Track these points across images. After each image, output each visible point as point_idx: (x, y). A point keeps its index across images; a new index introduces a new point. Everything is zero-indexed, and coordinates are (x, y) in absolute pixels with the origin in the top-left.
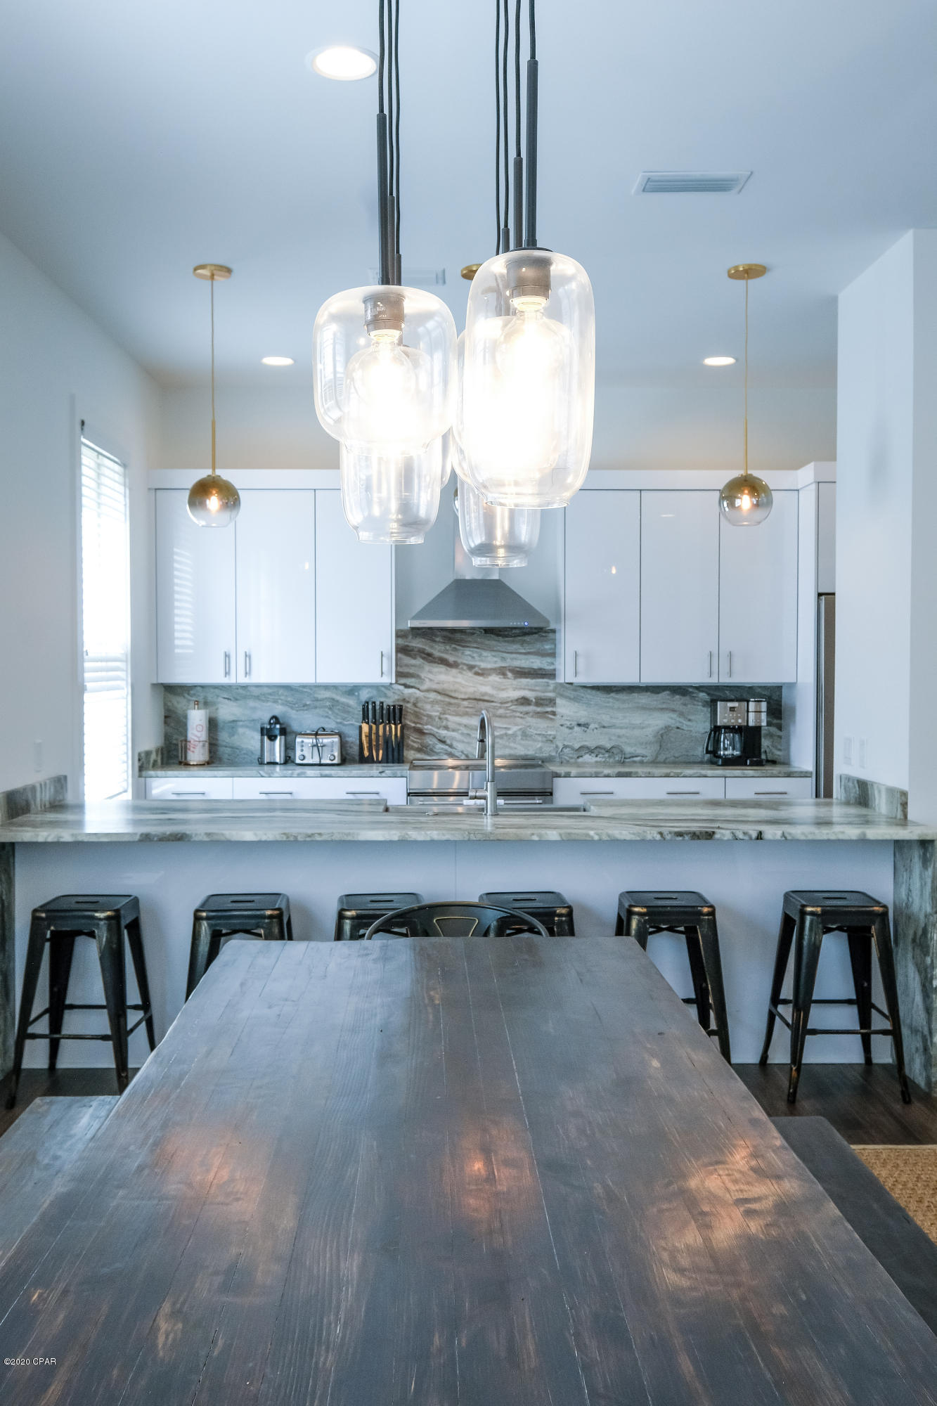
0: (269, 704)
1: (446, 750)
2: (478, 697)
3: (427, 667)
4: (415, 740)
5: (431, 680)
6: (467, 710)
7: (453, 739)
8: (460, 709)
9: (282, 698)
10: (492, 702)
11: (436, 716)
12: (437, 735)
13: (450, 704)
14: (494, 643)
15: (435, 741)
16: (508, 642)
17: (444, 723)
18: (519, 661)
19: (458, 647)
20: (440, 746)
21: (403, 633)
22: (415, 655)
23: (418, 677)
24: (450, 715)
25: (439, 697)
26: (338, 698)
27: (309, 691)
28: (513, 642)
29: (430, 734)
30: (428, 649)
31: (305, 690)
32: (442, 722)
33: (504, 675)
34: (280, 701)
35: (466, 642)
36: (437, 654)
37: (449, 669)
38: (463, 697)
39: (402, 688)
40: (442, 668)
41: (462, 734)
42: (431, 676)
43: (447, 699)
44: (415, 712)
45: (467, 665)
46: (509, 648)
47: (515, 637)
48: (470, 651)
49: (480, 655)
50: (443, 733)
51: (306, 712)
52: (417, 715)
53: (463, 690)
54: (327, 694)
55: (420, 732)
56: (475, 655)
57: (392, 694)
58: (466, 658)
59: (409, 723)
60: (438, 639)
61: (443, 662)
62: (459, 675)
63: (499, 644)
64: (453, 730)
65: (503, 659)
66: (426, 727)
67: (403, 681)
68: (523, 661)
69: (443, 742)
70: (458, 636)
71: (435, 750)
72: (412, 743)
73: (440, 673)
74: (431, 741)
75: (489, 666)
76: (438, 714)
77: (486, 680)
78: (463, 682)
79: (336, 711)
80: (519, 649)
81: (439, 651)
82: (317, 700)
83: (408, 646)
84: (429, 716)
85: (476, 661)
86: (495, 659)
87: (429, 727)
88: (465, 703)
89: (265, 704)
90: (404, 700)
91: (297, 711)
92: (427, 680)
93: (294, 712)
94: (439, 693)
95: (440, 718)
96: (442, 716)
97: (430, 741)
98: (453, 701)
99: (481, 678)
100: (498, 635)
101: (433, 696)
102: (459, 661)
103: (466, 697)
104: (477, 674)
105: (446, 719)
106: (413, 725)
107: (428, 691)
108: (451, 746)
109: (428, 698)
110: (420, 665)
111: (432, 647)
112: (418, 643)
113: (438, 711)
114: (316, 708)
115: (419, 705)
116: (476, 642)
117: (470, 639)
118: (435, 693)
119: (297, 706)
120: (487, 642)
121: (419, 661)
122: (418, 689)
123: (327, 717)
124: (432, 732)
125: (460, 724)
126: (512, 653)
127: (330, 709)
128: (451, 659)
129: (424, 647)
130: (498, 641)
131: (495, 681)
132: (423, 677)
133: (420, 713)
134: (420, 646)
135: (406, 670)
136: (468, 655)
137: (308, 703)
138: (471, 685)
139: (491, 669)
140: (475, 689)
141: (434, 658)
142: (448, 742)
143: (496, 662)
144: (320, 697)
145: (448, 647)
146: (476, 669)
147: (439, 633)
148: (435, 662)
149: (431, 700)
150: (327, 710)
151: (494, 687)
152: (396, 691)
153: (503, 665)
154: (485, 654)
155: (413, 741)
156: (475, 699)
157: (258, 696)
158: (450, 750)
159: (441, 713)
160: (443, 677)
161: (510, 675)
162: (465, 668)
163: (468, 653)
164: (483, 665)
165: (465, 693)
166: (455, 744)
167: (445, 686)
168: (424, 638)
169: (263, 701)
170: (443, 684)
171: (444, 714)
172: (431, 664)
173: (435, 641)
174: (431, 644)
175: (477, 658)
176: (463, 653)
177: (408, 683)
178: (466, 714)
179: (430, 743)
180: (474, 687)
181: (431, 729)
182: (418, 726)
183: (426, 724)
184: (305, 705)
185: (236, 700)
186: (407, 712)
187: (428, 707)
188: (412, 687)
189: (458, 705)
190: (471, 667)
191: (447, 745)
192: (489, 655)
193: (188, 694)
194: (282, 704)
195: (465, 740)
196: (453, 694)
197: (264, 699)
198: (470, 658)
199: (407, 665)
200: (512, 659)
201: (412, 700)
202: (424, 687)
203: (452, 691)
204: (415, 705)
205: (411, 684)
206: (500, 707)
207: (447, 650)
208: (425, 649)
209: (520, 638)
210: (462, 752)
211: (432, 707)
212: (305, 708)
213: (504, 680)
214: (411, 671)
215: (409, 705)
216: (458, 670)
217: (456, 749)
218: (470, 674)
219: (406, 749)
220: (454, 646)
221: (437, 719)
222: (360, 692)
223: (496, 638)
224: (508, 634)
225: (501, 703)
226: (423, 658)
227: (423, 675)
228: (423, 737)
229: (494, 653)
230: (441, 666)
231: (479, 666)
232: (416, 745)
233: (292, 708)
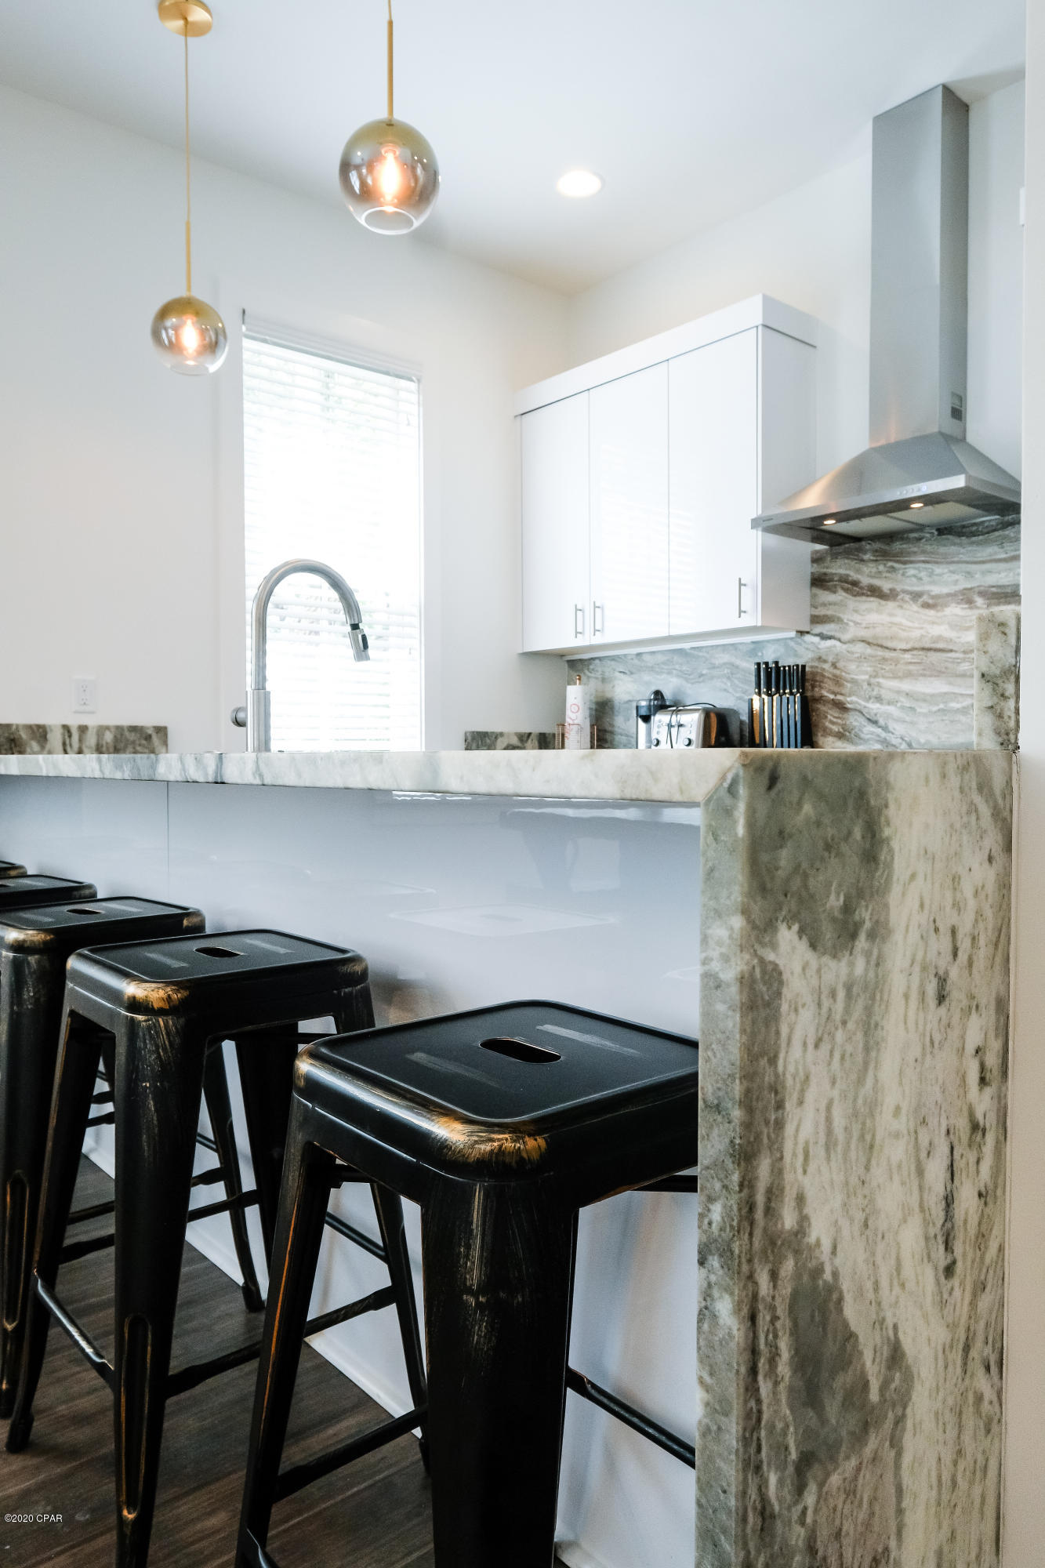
0: (664, 676)
1: (878, 736)
2: (927, 645)
3: (852, 602)
4: (835, 720)
5: (856, 623)
6: (911, 667)
7: (889, 716)
8: (899, 666)
9: (677, 667)
10: (951, 651)
11: (864, 681)
12: (865, 711)
13: (884, 659)
14: (953, 549)
15: (862, 720)
16: (978, 544)
17: (875, 693)
18: (997, 575)
19: (896, 565)
20: (871, 728)
21: (818, 555)
22: (835, 586)
23: (839, 620)
24: (883, 677)
25: (869, 650)
26: (738, 662)
27: (705, 654)
28: (986, 543)
29: (855, 710)
30: (854, 576)
31: (701, 654)
32: (873, 690)
33: (970, 602)
34: (674, 672)
35: (909, 554)
36: (865, 581)
37: (883, 602)
38: (904, 646)
39: (817, 639)
40: (873, 602)
41: (903, 708)
42: (857, 618)
43: (880, 653)
44: (835, 675)
45: (910, 593)
46: (979, 555)
47: (988, 533)
48: (915, 568)
49: (931, 574)
50: (874, 707)
51: (702, 684)
52: (837, 681)
53: (903, 634)
54: (725, 658)
55: (841, 707)
56: (923, 574)
57: (803, 650)
58: (908, 580)
59: (826, 694)
60: (867, 557)
61: (875, 592)
62: (899, 612)
63: (962, 550)
64: (889, 703)
65: (969, 575)
66: (849, 699)
67: (818, 629)
68: (1003, 575)
69: (874, 722)
70: (897, 546)
71: (862, 736)
72: (831, 726)
73: (869, 611)
74: (856, 720)
75: (945, 590)
76: (867, 677)
77: (940, 614)
78: (905, 622)
79: (736, 682)
80: (996, 553)
81: (868, 576)
82: (714, 667)
83: (825, 574)
84: (854, 682)
85: (923, 584)
86: (956, 577)
87: (854, 698)
88: (908, 656)
89: (658, 677)
90: (820, 659)
91: (693, 683)
92: (851, 624)
93: (689, 685)
94: (869, 643)
95: (869, 684)
96: (873, 681)
97: (854, 720)
98: (888, 654)
99: (932, 612)
100: (960, 534)
101: (859, 648)
102: (899, 588)
103: (908, 646)
104: (926, 606)
105: (879, 685)
106: (832, 697)
107: (852, 641)
108: (885, 729)
109: (853, 653)
110: (841, 601)
111: (858, 571)
112: (840, 567)
113: (866, 673)
114: (712, 678)
115: (840, 665)
116: (924, 552)
117: (915, 549)
118: (862, 644)
119: (691, 677)
120: (942, 550)
121: (840, 596)
122: (839, 640)
123: (725, 690)
124: (858, 707)
125: (899, 692)
126: (983, 562)
127: (728, 678)
128: (886, 586)
129: (848, 572)
130: (960, 545)
131: (957, 615)
132: (845, 621)
133: (840, 677)
134: (842, 571)
135: (821, 612)
136: (914, 576)
137: (704, 672)
138: (916, 625)
139: (949, 595)
140: (922, 632)
141: (862, 588)
142: (882, 722)
143: (956, 582)
144: (717, 662)
145: (881, 568)
146: (925, 598)
147: (868, 547)
148: (863, 594)
149: (856, 655)
150: (725, 680)
151: (953, 626)
152: (809, 647)
153: (969, 586)
154: (938, 569)
155: (833, 723)
156: (923, 649)
157: (652, 667)
158: (884, 735)
159: (870, 676)
160: (873, 617)
161: (980, 601)
162: (907, 598)
163: (911, 572)
164: (936, 590)
165: (907, 640)
166: (892, 725)
167: (878, 631)
168: (848, 558)
169: (658, 673)
170: (874, 627)
171: (875, 677)
172: (858, 598)
173: (862, 560)
174: (857, 565)
175: (926, 579)
176: (903, 575)
177: (825, 632)
178: (909, 675)
179: (855, 724)
180: (922, 628)
181: (857, 703)
182: (839, 697)
183: (850, 696)
184: (701, 675)
185: (632, 673)
186: (823, 676)
187: (852, 667)
188: (830, 638)
189: (897, 662)
190: (916, 596)
191: (880, 727)
192: (946, 570)
193: (588, 669)
194: (678, 676)
195: (907, 719)
196: (889, 644)
197: (657, 670)
198: (914, 579)
199: (824, 605)
200: (984, 573)
201: (831, 659)
202: (846, 637)
203: (886, 638)
204: (834, 665)
205: (830, 634)
206: (964, 660)
207: (880, 572)
208: (848, 575)
209: (997, 534)
210: (902, 739)
211: (858, 667)
212: (702, 679)
213: (969, 612)
214: (829, 613)
215: (826, 666)
216: (897, 603)
217: (893, 733)
218: (915, 608)
219: (822, 736)
220: (890, 564)
221: (865, 686)
222: (764, 652)
223: (957, 540)
224: (977, 531)
225: (965, 652)
226: (846, 590)
227: (845, 617)
228: (845, 716)
229: (952, 567)
230: (872, 599)
231: (928, 593)
232: (835, 728)
233: (687, 680)
